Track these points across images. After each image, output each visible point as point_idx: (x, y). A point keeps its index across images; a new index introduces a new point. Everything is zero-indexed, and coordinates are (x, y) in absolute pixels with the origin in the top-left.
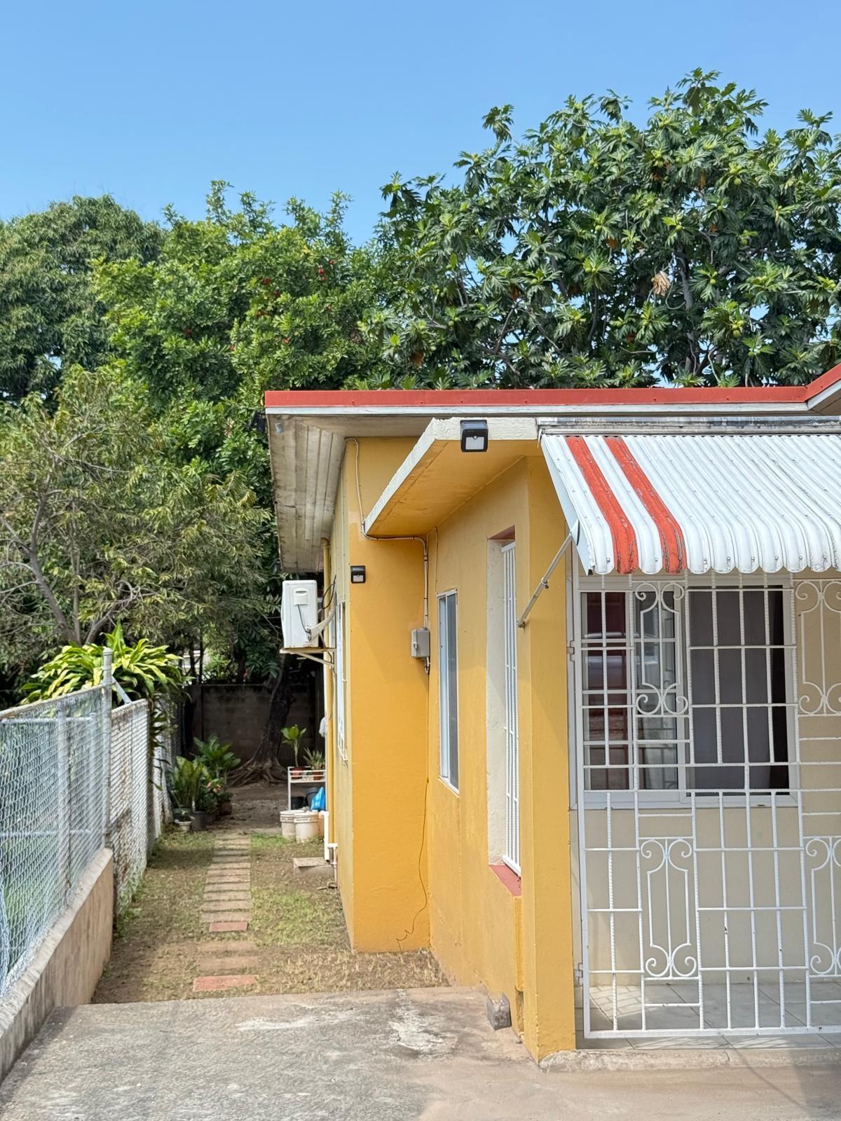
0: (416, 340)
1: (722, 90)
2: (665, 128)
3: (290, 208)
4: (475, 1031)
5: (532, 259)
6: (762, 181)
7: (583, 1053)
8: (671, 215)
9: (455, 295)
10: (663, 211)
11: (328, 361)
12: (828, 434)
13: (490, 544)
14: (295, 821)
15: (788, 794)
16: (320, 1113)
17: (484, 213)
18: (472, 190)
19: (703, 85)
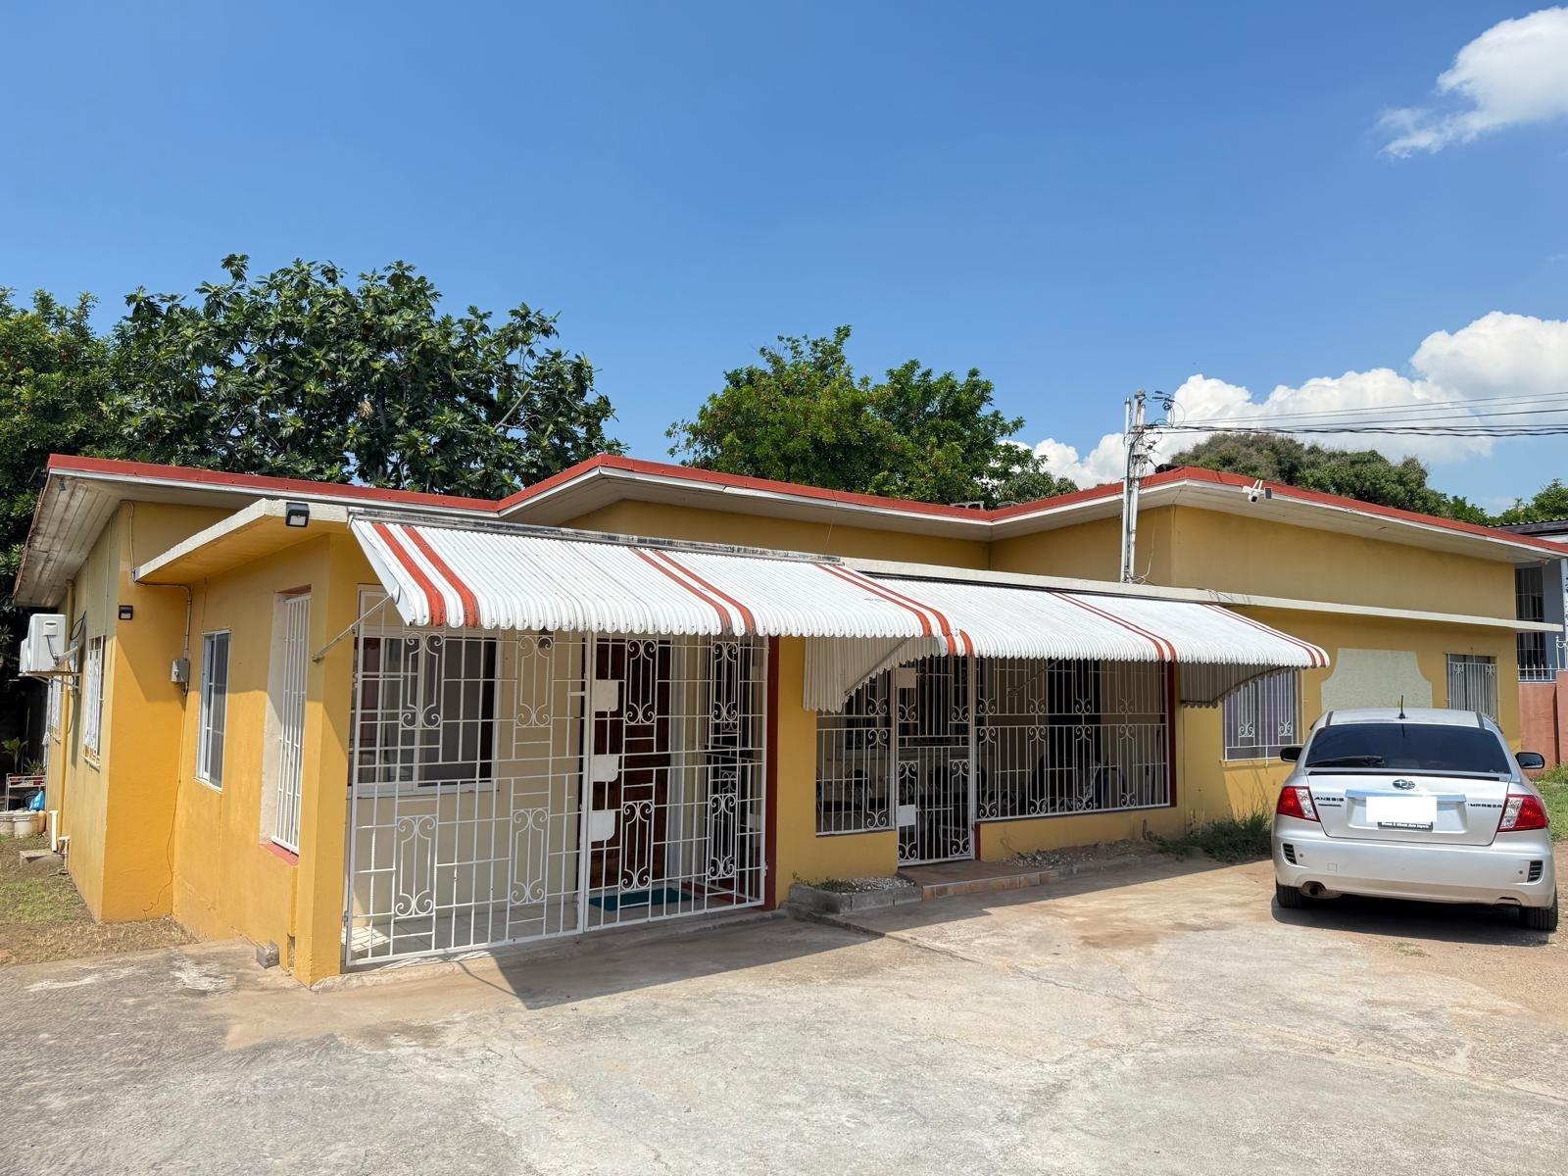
0: (156, 424)
1: (416, 279)
2: (375, 298)
3: (38, 297)
4: (249, 971)
5: (260, 374)
6: (443, 348)
7: (347, 976)
8: (376, 361)
9: (192, 392)
10: (371, 358)
11: (67, 430)
12: (554, 539)
13: (276, 597)
14: (14, 820)
15: (489, 781)
16: (136, 1046)
17: (220, 332)
18: (210, 312)
19: (403, 273)
